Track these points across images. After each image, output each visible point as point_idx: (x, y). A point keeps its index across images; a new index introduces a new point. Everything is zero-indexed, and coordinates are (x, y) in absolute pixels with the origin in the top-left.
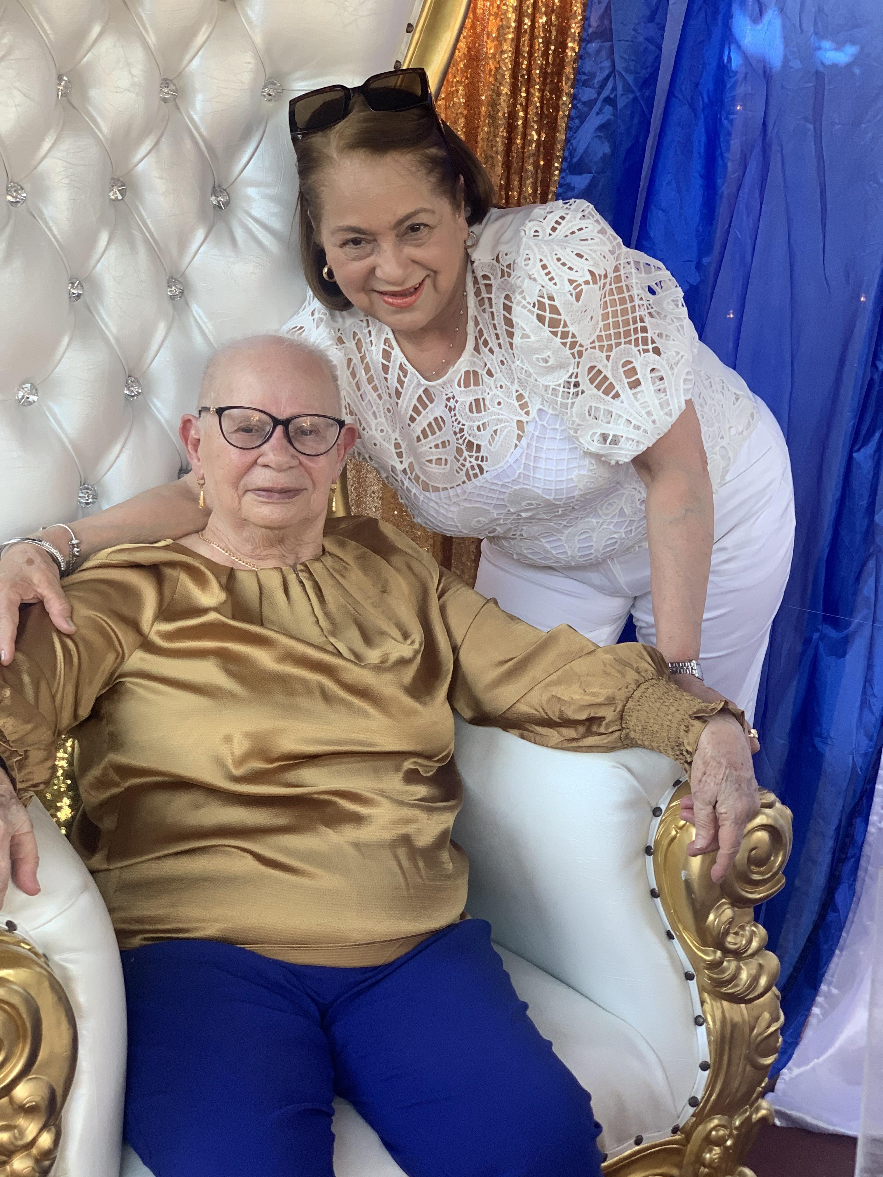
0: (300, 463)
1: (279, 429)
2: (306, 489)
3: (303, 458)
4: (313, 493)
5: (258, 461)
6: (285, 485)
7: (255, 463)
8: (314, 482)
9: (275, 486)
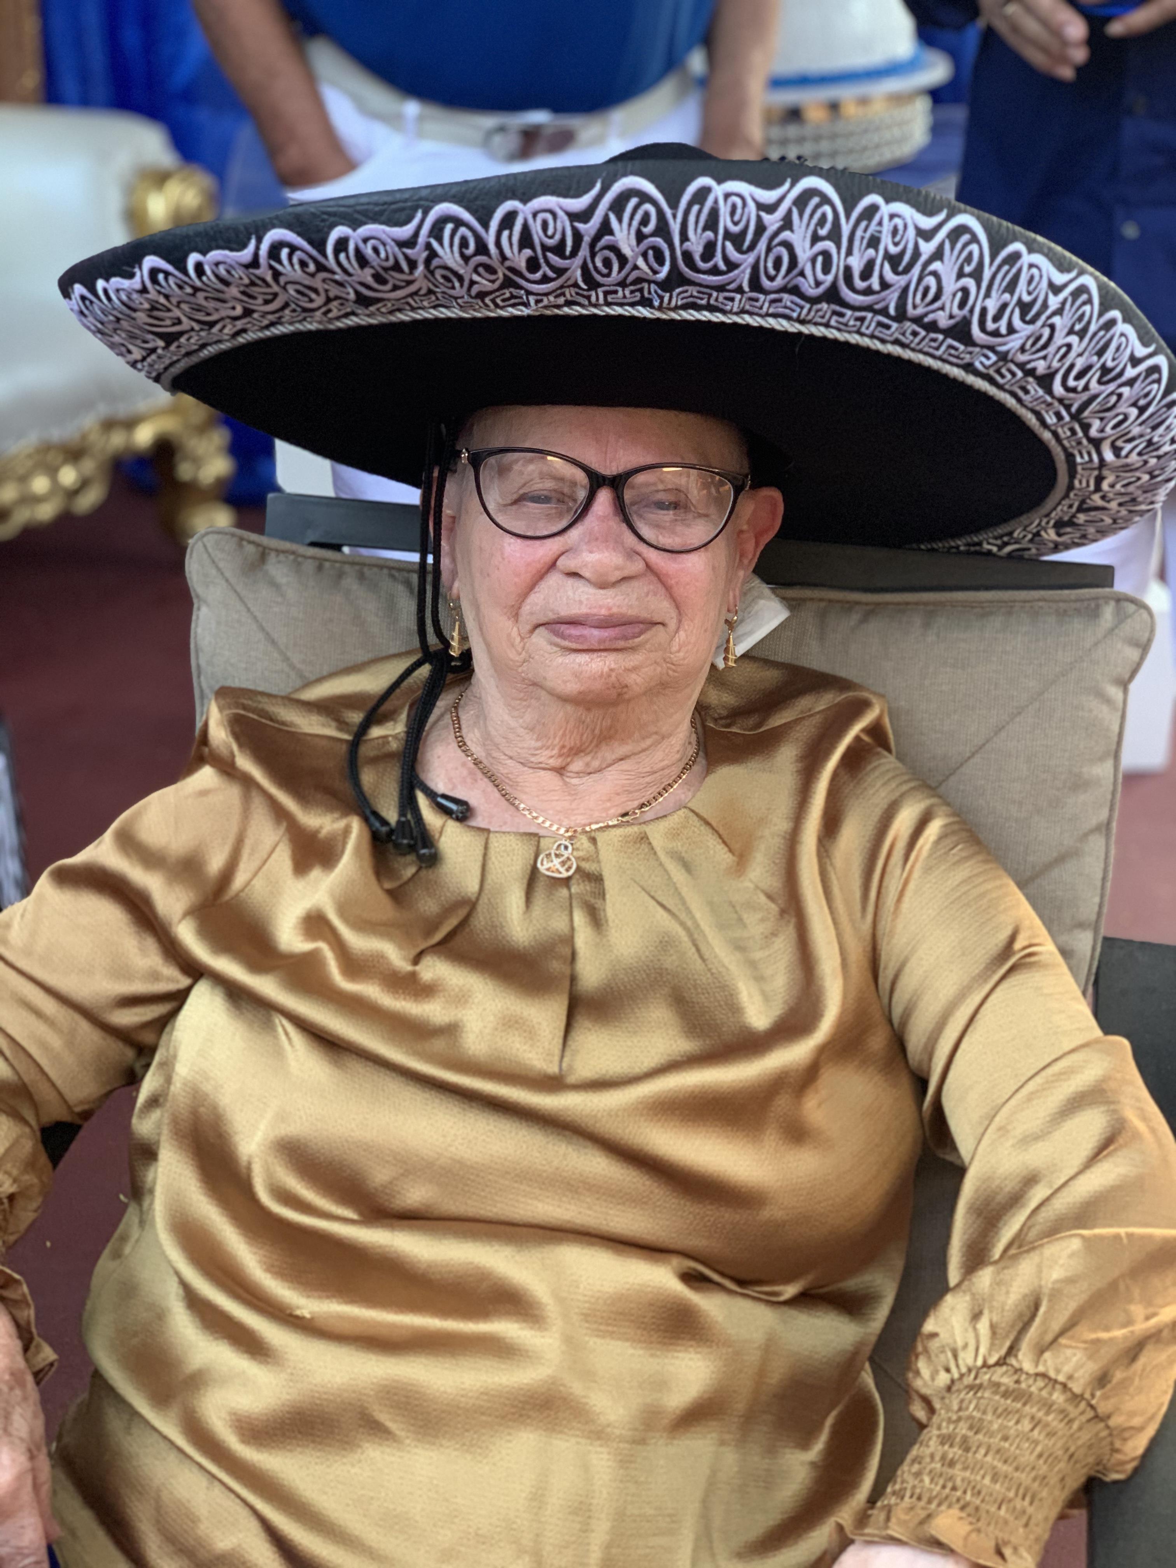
0: (648, 566)
1: (604, 497)
2: (663, 624)
3: (653, 556)
4: (677, 631)
5: (559, 563)
6: (615, 610)
7: (553, 565)
8: (678, 607)
9: (594, 611)
